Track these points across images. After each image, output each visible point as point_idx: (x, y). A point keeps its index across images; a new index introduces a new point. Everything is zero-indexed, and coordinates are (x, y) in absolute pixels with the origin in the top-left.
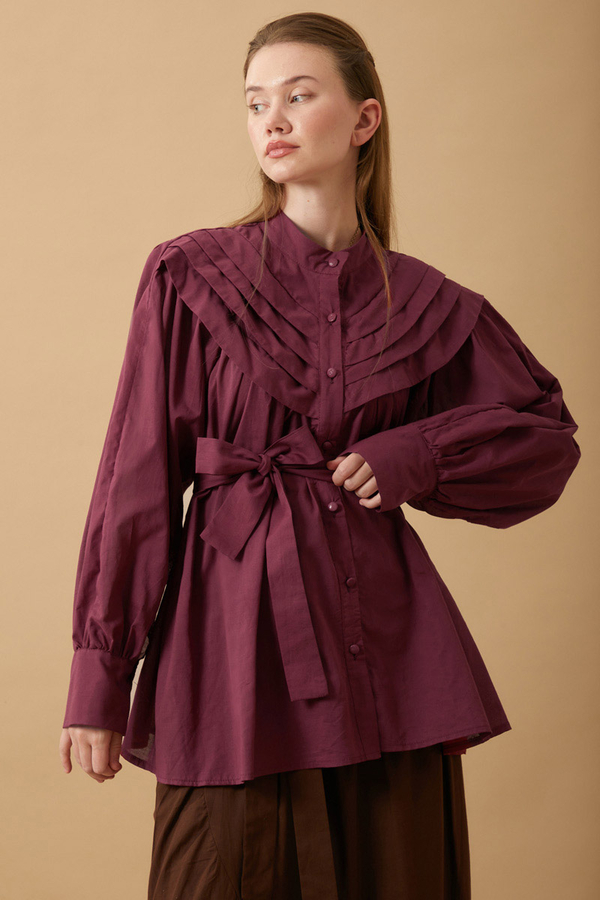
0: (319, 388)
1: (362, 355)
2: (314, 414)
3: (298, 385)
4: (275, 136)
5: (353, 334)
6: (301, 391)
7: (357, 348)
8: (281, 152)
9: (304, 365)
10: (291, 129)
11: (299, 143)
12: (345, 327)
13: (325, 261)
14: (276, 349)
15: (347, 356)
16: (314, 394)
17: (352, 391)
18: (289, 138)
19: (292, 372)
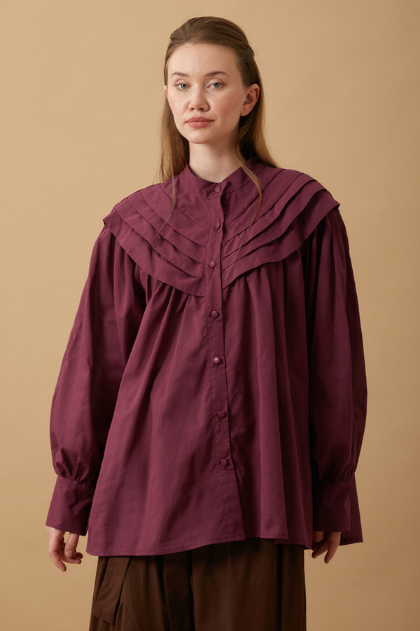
0: (203, 276)
1: (235, 247)
2: (202, 293)
3: (189, 276)
4: (197, 114)
5: (231, 234)
6: (191, 280)
7: (231, 244)
8: (199, 123)
9: (194, 262)
10: (209, 108)
11: (214, 118)
12: (225, 231)
13: (213, 190)
14: (171, 254)
15: (224, 251)
16: (200, 280)
17: (227, 272)
18: (207, 115)
19: (183, 268)
